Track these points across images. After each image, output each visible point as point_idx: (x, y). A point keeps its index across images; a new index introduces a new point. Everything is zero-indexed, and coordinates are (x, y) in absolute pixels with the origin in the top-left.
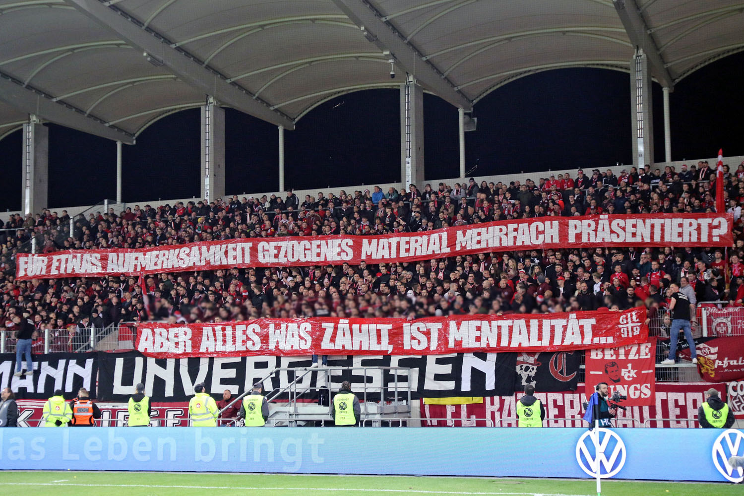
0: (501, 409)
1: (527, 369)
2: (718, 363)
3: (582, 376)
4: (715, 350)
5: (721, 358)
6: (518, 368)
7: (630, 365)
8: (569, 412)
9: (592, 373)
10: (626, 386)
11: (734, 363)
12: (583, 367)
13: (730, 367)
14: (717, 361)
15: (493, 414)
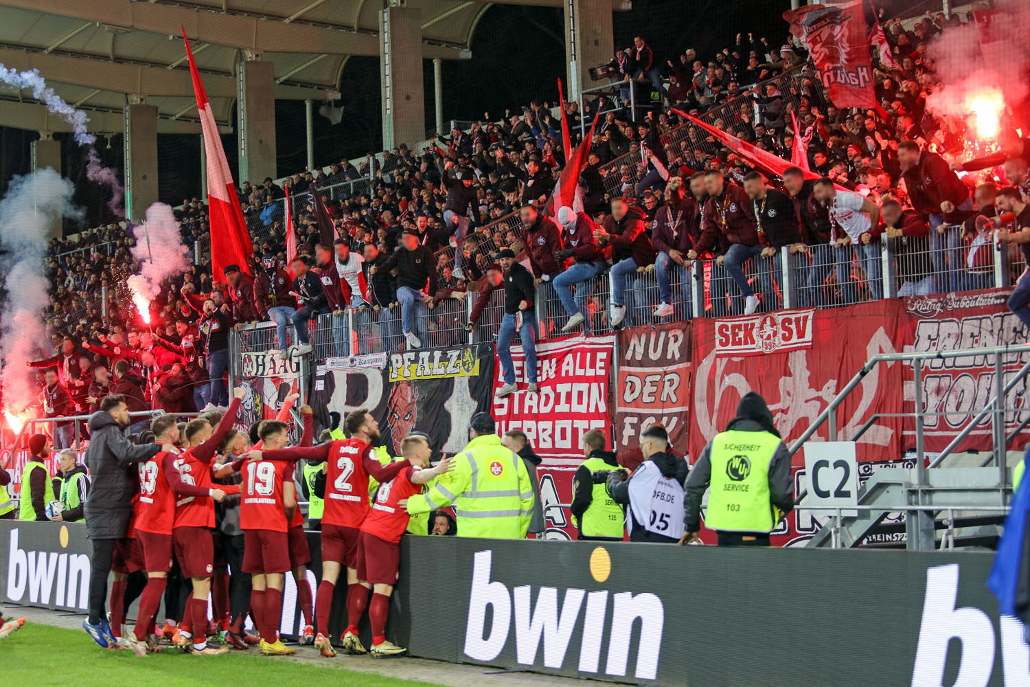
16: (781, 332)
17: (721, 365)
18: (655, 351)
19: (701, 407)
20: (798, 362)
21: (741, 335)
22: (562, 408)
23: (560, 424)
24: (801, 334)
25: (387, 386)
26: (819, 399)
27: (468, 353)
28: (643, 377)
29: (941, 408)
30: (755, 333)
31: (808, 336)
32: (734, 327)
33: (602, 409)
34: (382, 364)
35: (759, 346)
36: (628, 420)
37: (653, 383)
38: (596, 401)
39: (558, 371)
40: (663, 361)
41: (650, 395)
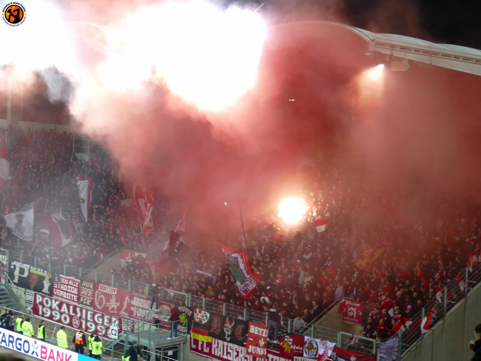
0: (217, 347)
1: (228, 331)
2: (292, 347)
3: (246, 339)
4: (291, 340)
5: (293, 345)
6: (225, 329)
7: (262, 339)
8: (240, 355)
9: (250, 339)
10: (260, 348)
11: (297, 348)
12: (247, 335)
13: (296, 350)
14: (292, 346)
15: (215, 348)
16: (111, 291)
17: (100, 293)
18: (88, 285)
19: (96, 299)
20: (114, 297)
21: (104, 288)
22: (69, 291)
23: (68, 294)
24: (114, 292)
25: (29, 273)
26: (117, 305)
27: (49, 273)
28: (85, 290)
29: (136, 313)
30: (106, 289)
31: (116, 293)
32: (103, 287)
33: (77, 294)
34: (29, 268)
35: (107, 291)
36: (82, 297)
37: (87, 292)
38: (75, 291)
39: (68, 283)
40: (89, 288)
41: (86, 294)
